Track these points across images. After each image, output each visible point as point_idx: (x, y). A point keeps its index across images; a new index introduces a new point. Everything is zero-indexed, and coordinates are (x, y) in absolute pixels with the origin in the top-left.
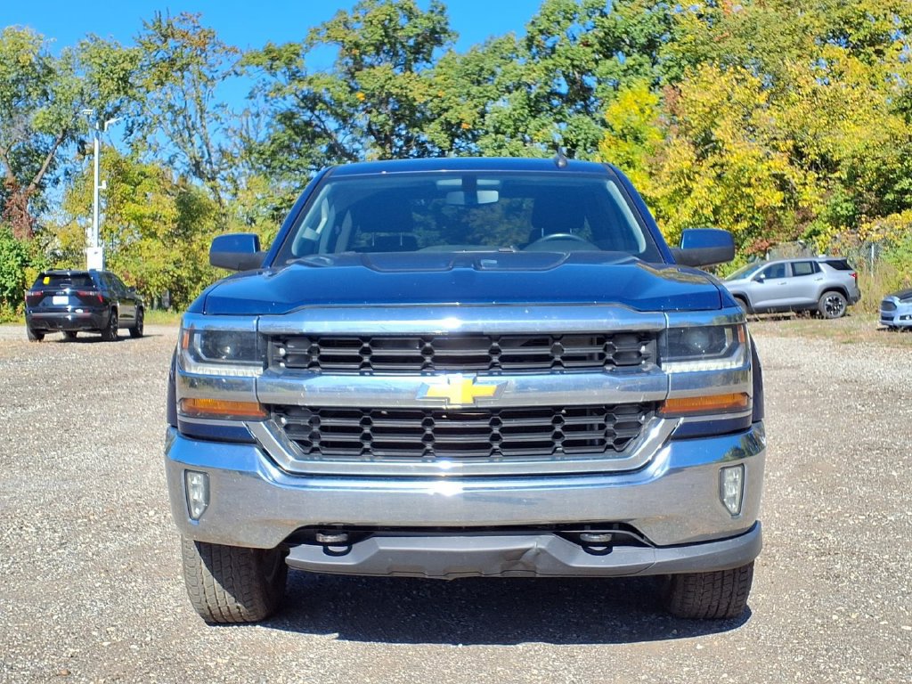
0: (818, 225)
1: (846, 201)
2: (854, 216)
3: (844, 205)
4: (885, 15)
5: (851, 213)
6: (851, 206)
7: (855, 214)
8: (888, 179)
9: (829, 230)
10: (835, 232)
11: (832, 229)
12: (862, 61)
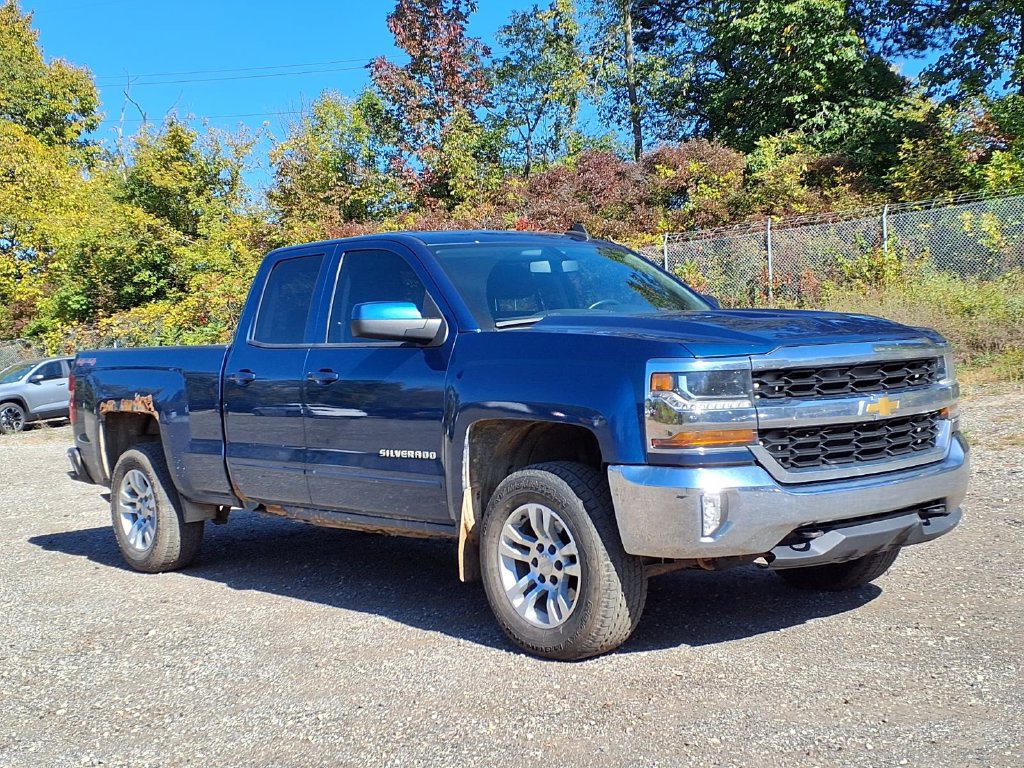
0: (45, 321)
1: (77, 294)
2: (87, 310)
3: (76, 298)
4: (64, 94)
5: (84, 307)
6: (82, 299)
7: (89, 308)
8: (125, 272)
9: (59, 325)
10: (69, 329)
11: (62, 325)
12: (42, 141)
